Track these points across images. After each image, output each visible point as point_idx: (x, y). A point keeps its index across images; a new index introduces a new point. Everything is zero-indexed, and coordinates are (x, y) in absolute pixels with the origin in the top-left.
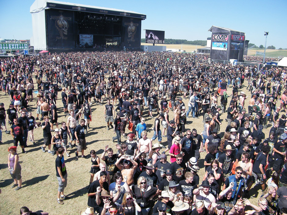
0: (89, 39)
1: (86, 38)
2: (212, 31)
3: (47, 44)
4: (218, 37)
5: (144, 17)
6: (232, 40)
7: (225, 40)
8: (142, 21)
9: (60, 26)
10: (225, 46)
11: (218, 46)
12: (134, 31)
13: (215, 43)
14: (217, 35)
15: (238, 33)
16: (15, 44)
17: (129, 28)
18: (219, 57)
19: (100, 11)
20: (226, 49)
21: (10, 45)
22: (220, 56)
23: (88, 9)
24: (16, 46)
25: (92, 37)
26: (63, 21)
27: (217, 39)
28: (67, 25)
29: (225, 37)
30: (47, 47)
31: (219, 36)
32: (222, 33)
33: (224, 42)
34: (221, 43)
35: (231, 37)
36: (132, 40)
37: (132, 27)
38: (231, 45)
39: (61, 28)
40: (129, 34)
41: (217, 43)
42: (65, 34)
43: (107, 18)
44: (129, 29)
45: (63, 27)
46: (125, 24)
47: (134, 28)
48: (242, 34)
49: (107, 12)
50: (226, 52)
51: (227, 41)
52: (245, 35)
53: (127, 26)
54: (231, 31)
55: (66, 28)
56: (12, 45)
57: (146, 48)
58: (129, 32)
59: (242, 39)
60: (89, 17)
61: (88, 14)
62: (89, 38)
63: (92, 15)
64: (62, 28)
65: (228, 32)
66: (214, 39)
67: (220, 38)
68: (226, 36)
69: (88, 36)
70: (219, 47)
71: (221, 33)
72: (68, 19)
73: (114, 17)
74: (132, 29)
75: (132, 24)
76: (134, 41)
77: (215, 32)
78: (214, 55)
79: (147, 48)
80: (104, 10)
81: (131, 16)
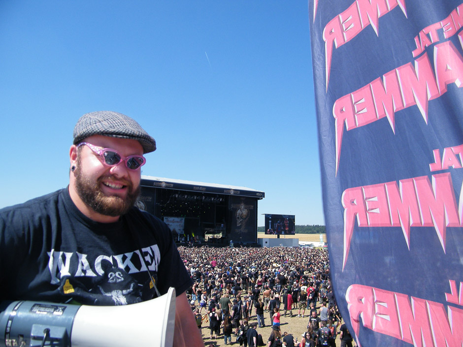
0: (178, 224)
1: (173, 222)
5: (262, 195)
8: (258, 201)
12: (245, 217)
17: (239, 212)
19: (195, 187)
23: (176, 185)
25: (183, 221)
26: (139, 203)
28: (144, 208)
36: (243, 230)
37: (242, 211)
40: (239, 221)
43: (204, 198)
44: (238, 214)
46: (233, 206)
47: (245, 212)
49: (204, 189)
53: (236, 210)
57: (266, 242)
58: (238, 218)
60: (177, 196)
61: (176, 192)
62: (177, 222)
63: (183, 193)
69: (176, 219)
72: (147, 199)
73: (214, 196)
74: (242, 214)
75: (242, 206)
76: (246, 231)
79: (268, 242)
80: (200, 186)
81: (241, 194)
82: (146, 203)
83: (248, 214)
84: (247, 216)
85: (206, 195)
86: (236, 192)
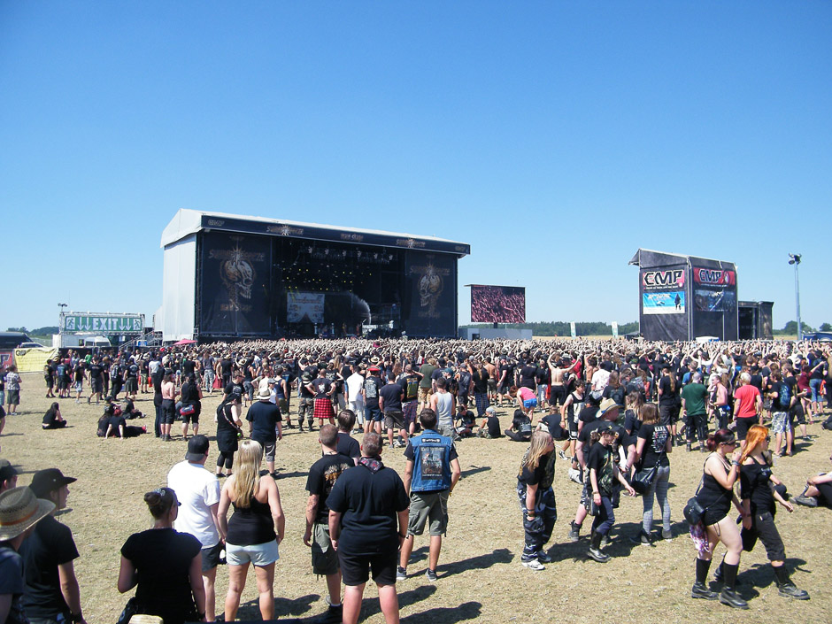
0: (313, 305)
1: (305, 301)
2: (638, 264)
3: (195, 324)
4: (658, 277)
5: (466, 249)
6: (696, 285)
7: (677, 284)
8: (459, 259)
9: (231, 277)
10: (677, 301)
11: (659, 303)
12: (435, 290)
13: (651, 296)
14: (655, 273)
15: (713, 265)
16: (108, 318)
17: (424, 280)
18: (666, 334)
20: (683, 308)
21: (97, 320)
22: (668, 332)
23: (310, 231)
24: (112, 322)
25: (323, 300)
26: (241, 264)
27: (655, 284)
28: (250, 274)
29: (675, 277)
30: (196, 331)
31: (659, 274)
32: (665, 266)
33: (674, 290)
34: (667, 295)
35: (693, 274)
36: (431, 313)
37: (430, 279)
38: (695, 297)
39: (234, 282)
40: (424, 297)
41: (655, 295)
42: (244, 295)
43: (359, 254)
44: (422, 285)
45: (240, 280)
46: (413, 270)
47: (435, 281)
48: (726, 267)
49: (361, 238)
50: (682, 319)
51: (681, 285)
52: (736, 268)
53: (419, 277)
54: (691, 259)
55: (247, 281)
56: (101, 319)
57: (474, 334)
58: (424, 291)
59: (726, 279)
60: (310, 251)
61: (310, 243)
62: (312, 301)
63: (322, 246)
64: (238, 282)
65: (683, 262)
66: (645, 286)
67: (663, 282)
68: (677, 274)
69: (309, 296)
70: (664, 306)
71: (663, 267)
72: (256, 257)
73: (379, 250)
74: (430, 284)
75: (430, 270)
76: (437, 316)
77: (648, 265)
78: (651, 329)
80: (352, 233)
81: (426, 247)
82: (254, 264)
83: (440, 286)
84: (439, 288)
85: (364, 249)
86: (418, 243)
